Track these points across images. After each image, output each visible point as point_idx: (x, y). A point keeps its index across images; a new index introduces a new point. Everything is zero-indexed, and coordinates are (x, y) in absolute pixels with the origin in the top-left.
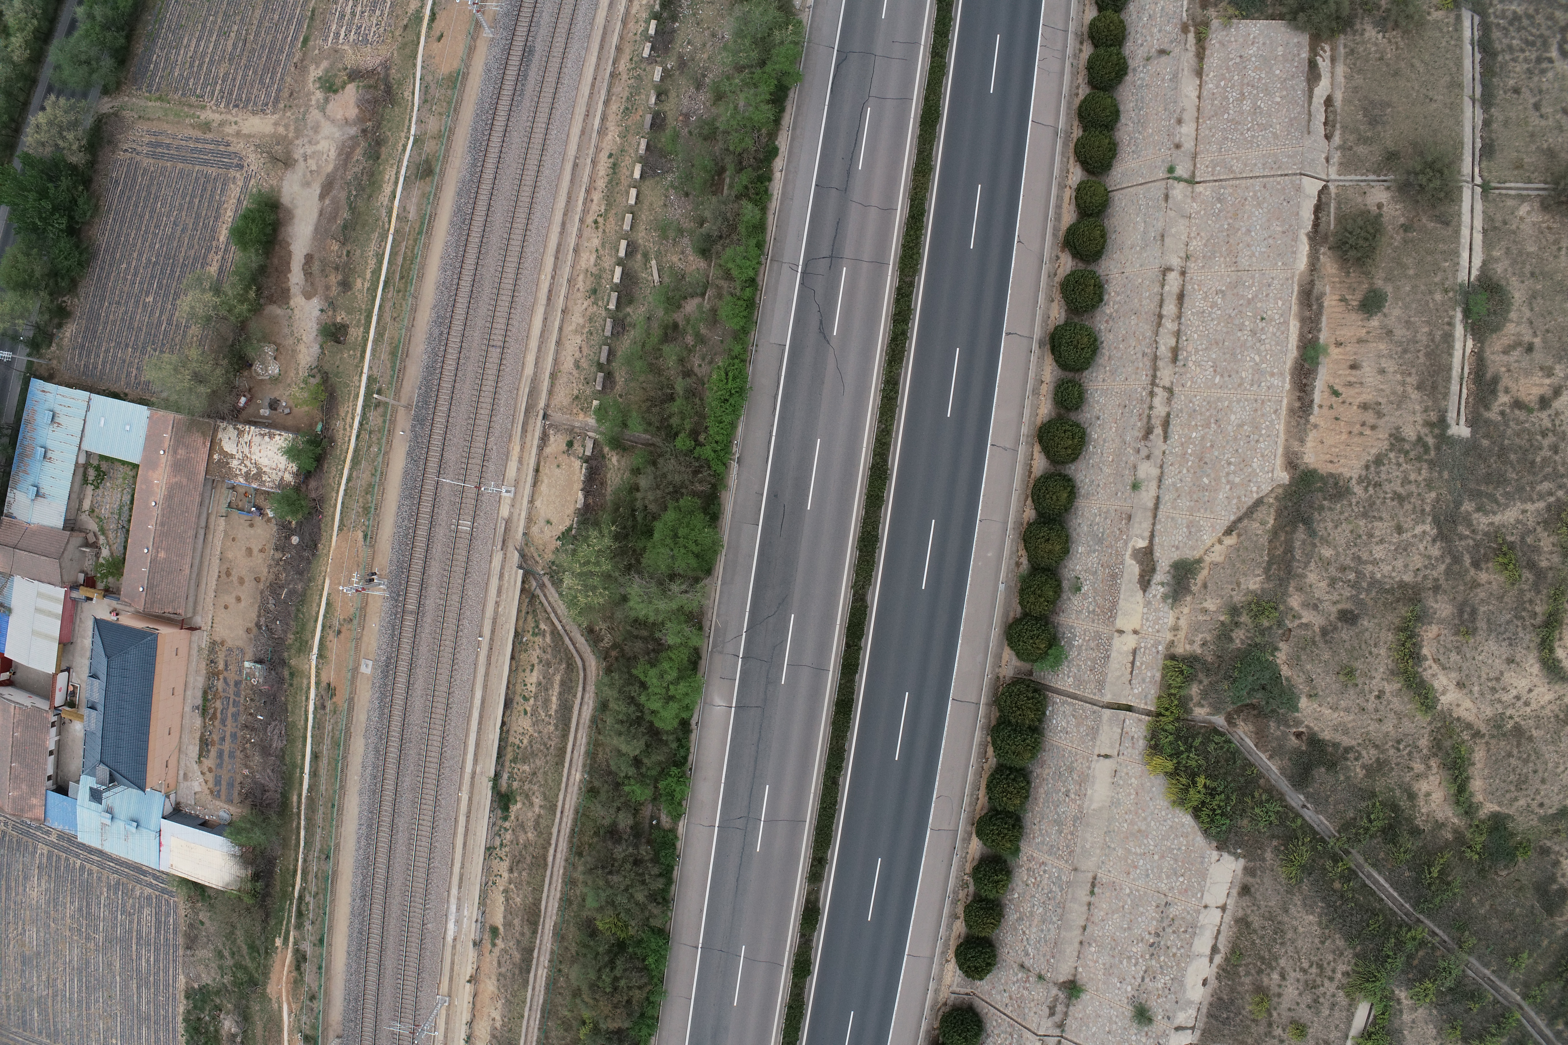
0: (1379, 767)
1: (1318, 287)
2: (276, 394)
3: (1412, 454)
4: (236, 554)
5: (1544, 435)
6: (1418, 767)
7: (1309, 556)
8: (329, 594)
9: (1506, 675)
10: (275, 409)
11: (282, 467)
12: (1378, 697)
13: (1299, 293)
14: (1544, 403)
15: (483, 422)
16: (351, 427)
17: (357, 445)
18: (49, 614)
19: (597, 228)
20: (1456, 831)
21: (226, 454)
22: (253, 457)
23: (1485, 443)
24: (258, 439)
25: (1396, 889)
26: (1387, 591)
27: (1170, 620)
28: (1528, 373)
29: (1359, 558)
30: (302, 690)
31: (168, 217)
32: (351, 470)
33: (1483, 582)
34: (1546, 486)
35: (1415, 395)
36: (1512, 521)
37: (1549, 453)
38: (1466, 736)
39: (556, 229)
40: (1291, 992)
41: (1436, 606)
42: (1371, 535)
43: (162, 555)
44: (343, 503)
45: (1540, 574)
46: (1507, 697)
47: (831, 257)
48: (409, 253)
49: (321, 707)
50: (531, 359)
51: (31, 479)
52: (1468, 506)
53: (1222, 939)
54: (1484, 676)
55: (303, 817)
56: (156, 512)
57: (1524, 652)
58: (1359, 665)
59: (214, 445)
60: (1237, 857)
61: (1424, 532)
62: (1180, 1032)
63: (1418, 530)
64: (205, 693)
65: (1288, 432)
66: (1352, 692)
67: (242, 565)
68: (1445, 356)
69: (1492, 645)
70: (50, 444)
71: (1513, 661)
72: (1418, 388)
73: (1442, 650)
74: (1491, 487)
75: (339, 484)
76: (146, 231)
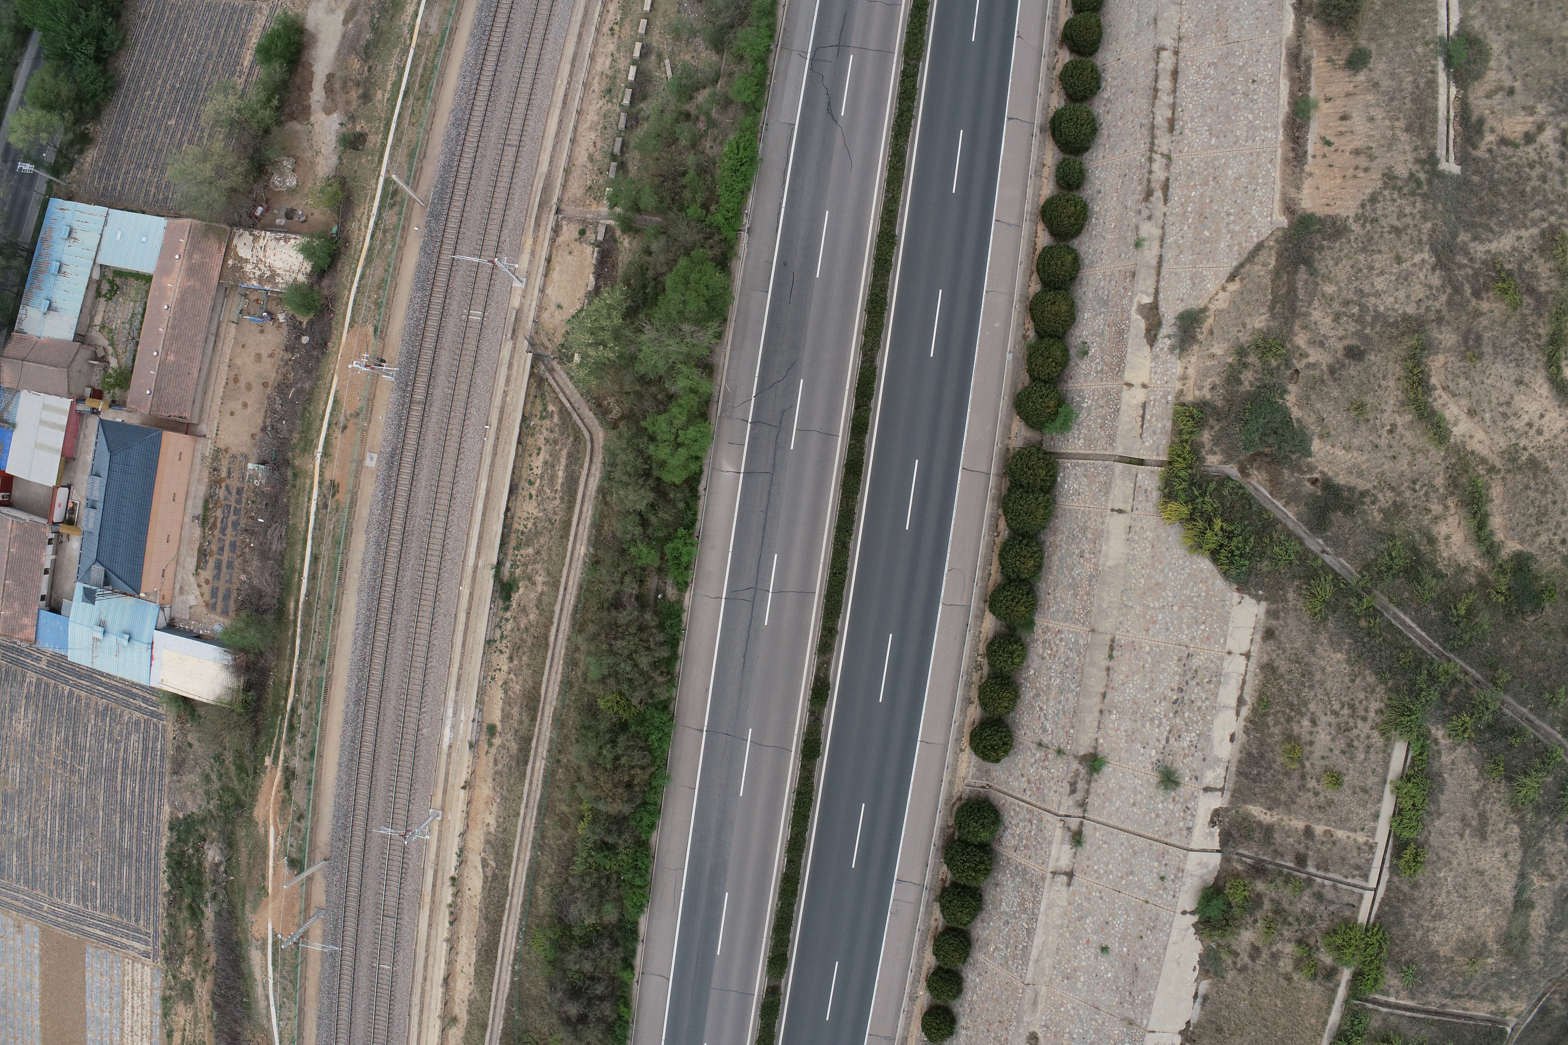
0: (1396, 510)
1: (1306, 51)
2: (292, 205)
3: (1405, 190)
4: (245, 361)
5: (1532, 166)
6: (1436, 508)
7: (1312, 295)
8: (337, 391)
9: (1517, 398)
10: (291, 218)
11: (296, 268)
12: (1391, 432)
13: (1288, 55)
14: (1529, 138)
15: (496, 217)
16: (366, 227)
17: (371, 244)
18: (54, 426)
19: (613, 34)
20: (1479, 575)
21: (241, 259)
22: (268, 261)
23: (1476, 179)
24: (272, 244)
25: (1423, 628)
26: (1391, 325)
27: (1179, 370)
28: (1511, 114)
29: (1361, 291)
30: (304, 490)
31: (194, 46)
32: (364, 268)
33: (1484, 311)
34: (1537, 213)
35: (1404, 137)
36: (1508, 248)
37: (1538, 183)
38: (1481, 470)
39: (572, 39)
40: (1323, 738)
41: (1440, 337)
42: (1371, 268)
43: (171, 358)
44: (355, 300)
45: (1540, 299)
46: (1519, 425)
47: (838, 46)
48: (430, 65)
49: (323, 506)
50: (545, 157)
51: (44, 294)
52: (1463, 237)
53: (1248, 689)
54: (1495, 401)
55: (299, 624)
56: (167, 316)
57: (1532, 372)
58: (1369, 399)
59: (229, 250)
60: (1259, 599)
61: (1423, 260)
62: (1209, 794)
63: (1417, 258)
64: (206, 502)
65: (1284, 179)
66: (1364, 429)
67: (250, 370)
68: (1430, 100)
69: (1499, 368)
70: (65, 259)
71: (1521, 382)
72: (1407, 130)
73: (1450, 377)
74: (1485, 217)
75: (352, 282)
76: (171, 61)
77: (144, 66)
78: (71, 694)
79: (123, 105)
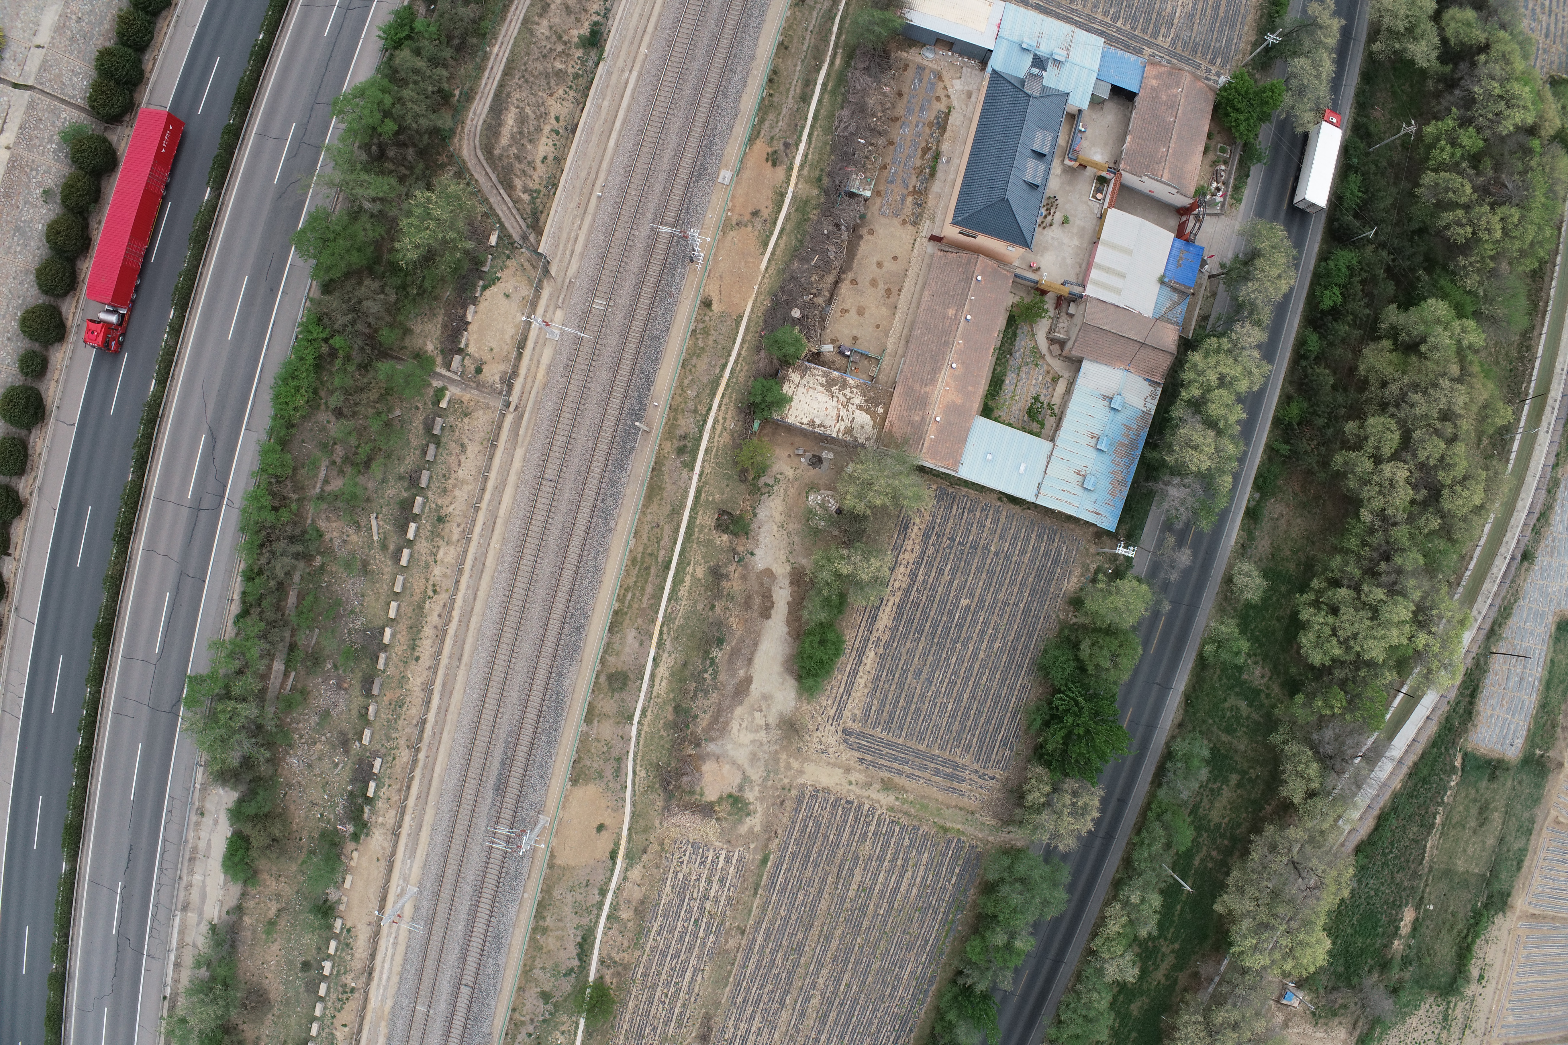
2: (813, 472)
4: (876, 310)
8: (763, 254)
10: (814, 456)
11: (801, 389)
16: (716, 420)
17: (712, 400)
18: (1108, 270)
19: (434, 585)
21: (868, 411)
22: (835, 403)
24: (828, 423)
30: (811, 165)
31: (938, 691)
32: (721, 376)
39: (481, 594)
43: (951, 312)
44: (734, 343)
48: (638, 594)
49: (790, 147)
50: (517, 464)
51: (1120, 418)
55: (832, 44)
56: (951, 356)
59: (880, 422)
64: (933, 175)
67: (872, 300)
70: (1093, 454)
75: (736, 362)
76: (967, 679)
77: (1003, 680)
78: (1115, 18)
79: (1030, 636)
